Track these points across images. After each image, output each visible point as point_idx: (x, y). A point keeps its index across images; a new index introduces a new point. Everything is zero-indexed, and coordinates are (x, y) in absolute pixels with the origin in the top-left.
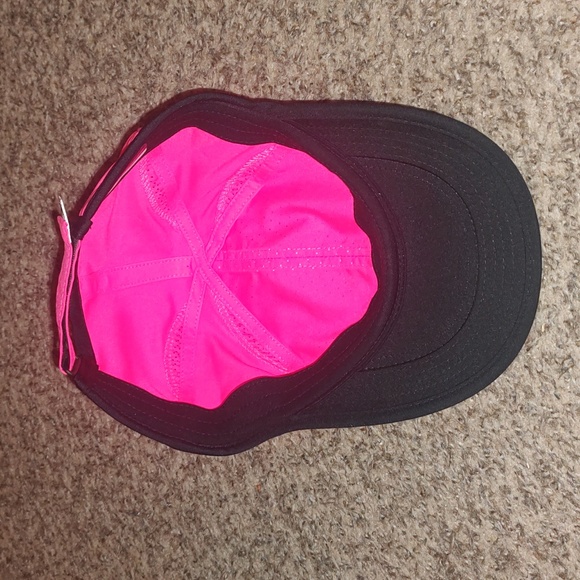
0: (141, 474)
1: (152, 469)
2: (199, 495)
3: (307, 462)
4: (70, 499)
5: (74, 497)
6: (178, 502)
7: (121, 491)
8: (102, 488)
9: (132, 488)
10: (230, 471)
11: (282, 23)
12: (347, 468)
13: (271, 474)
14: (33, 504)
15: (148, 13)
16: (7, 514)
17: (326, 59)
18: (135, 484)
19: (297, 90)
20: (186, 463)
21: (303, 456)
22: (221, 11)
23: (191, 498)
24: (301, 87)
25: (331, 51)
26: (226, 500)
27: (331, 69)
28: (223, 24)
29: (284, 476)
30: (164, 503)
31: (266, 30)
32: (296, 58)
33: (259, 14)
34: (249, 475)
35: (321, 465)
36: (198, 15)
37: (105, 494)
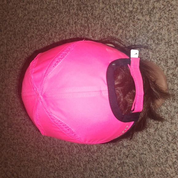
0: (105, 165)
1: (109, 164)
2: (123, 172)
3: (158, 166)
4: (82, 170)
5: (84, 170)
6: (116, 174)
7: (99, 169)
8: (93, 168)
9: (102, 168)
10: (133, 166)
11: (154, 41)
12: (170, 169)
13: (146, 168)
14: (71, 170)
15: (112, 36)
16: (63, 173)
17: (168, 53)
18: (103, 168)
19: (158, 60)
20: (119, 163)
21: (156, 164)
22: (135, 37)
23: (120, 173)
24: (159, 59)
25: (169, 50)
26: (131, 174)
27: (169, 55)
28: (136, 40)
29: (150, 169)
30: (112, 174)
31: (149, 43)
32: (158, 51)
33: (147, 38)
34: (139, 168)
35: (162, 167)
36: (128, 37)
37: (94, 170)
